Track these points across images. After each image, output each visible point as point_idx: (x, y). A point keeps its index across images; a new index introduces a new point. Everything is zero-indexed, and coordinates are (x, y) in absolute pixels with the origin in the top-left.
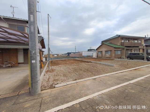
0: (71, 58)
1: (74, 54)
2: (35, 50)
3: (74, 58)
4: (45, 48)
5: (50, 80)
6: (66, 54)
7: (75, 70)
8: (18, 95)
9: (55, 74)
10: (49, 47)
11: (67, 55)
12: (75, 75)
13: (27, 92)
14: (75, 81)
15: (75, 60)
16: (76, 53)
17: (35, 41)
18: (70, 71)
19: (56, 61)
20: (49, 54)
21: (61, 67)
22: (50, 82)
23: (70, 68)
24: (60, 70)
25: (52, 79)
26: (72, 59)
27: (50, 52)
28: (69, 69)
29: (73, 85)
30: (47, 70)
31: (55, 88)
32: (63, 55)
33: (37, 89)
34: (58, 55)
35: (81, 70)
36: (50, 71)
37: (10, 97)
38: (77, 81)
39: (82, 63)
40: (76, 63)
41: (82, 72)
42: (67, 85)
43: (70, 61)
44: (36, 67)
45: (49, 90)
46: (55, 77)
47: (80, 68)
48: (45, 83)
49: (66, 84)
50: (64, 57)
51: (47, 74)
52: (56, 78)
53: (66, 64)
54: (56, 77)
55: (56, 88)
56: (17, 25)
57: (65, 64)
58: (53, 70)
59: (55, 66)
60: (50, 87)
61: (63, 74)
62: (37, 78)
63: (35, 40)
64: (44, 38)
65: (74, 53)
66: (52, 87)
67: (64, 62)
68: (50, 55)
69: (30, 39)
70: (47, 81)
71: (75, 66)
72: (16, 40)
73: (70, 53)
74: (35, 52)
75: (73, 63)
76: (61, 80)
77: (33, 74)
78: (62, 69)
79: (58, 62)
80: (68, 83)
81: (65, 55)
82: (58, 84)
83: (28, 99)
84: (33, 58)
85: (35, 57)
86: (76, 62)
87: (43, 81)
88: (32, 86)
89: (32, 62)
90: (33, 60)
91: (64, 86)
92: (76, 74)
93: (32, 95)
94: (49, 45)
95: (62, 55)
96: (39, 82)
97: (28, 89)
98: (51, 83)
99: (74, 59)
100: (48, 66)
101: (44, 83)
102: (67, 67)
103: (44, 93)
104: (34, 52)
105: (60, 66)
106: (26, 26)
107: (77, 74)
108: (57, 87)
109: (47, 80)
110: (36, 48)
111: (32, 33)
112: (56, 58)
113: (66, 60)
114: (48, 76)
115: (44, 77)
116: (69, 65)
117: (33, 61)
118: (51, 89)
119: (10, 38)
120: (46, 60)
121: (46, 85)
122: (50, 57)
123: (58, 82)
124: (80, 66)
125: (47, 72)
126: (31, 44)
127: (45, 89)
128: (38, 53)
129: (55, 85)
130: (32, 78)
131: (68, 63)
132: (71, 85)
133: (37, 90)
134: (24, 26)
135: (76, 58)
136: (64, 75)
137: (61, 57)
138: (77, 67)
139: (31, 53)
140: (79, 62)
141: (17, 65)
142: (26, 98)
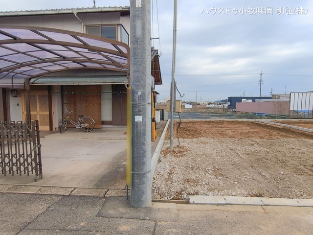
0: (241, 117)
1: (254, 101)
2: (144, 87)
3: (253, 115)
4: (162, 83)
5: (174, 177)
6: (222, 101)
7: (258, 162)
8: (104, 197)
9: (187, 163)
10: (173, 79)
11: (226, 106)
12: (257, 177)
13: (121, 196)
14: (256, 200)
15: (258, 125)
16: (263, 100)
17: (145, 63)
18: (237, 160)
19: (190, 122)
20: (173, 101)
21: (204, 143)
22: (175, 184)
23: (237, 151)
24: (202, 153)
25: (178, 176)
26: (247, 120)
27: (175, 94)
28: (233, 154)
29: (250, 210)
30: (166, 147)
31: (188, 203)
32: (210, 106)
33: (143, 193)
34: (194, 104)
35: (284, 164)
36: (174, 152)
37: (90, 197)
38: (266, 200)
39: (286, 137)
40: (261, 138)
41: (286, 172)
42: (227, 204)
43: (236, 126)
44: (144, 134)
45: (173, 206)
46: (189, 173)
47: (278, 154)
48: (162, 183)
49: (224, 202)
50: (215, 113)
51: (166, 159)
52: (193, 176)
53: (223, 135)
54: (191, 172)
55: (191, 204)
56: (102, 25)
57: (218, 135)
58: (183, 152)
59: (186, 139)
60: (173, 199)
61: (215, 167)
62: (144, 164)
63: (143, 59)
64: (159, 54)
65: (253, 99)
66: (179, 198)
67: (214, 130)
68: (175, 104)
69: (132, 58)
70: (167, 180)
71: (256, 148)
72: (100, 64)
73: (239, 99)
74: (142, 92)
75: (247, 135)
76: (206, 184)
77: (135, 152)
78: (208, 149)
79: (196, 126)
80: (230, 199)
81: (220, 106)
82: (197, 194)
83: (124, 214)
84: (137, 110)
85: (142, 107)
86: (262, 131)
87: (155, 177)
88: (133, 184)
89: (136, 121)
90: (137, 115)
91: (218, 205)
92: (260, 174)
93: (133, 207)
94: (173, 72)
95: (207, 106)
96: (149, 175)
97: (124, 187)
98: (177, 187)
99: (252, 123)
100: (169, 138)
101: (158, 182)
102: (227, 146)
103: (159, 209)
104: (139, 93)
105: (203, 139)
106: (118, 25)
107: (264, 176)
108: (193, 203)
109: (166, 176)
110: (145, 81)
111: (137, 42)
112: (189, 113)
113: (223, 122)
114: (167, 166)
115: (159, 166)
116: (232, 140)
117: (138, 119)
118: (177, 203)
119: (90, 60)
120: (162, 118)
121: (164, 189)
122: (177, 110)
123: (198, 188)
124: (279, 149)
125: (166, 152)
126: (135, 71)
127: (162, 199)
128: (148, 95)
129: (190, 197)
130: (133, 163)
131: (230, 132)
132: (241, 209)
133: (144, 197)
134: (115, 25)
135: (260, 116)
136: (218, 172)
137: (205, 112)
138: (264, 149)
139: (133, 96)
140: (275, 133)
141: (99, 126)
142: (120, 209)
